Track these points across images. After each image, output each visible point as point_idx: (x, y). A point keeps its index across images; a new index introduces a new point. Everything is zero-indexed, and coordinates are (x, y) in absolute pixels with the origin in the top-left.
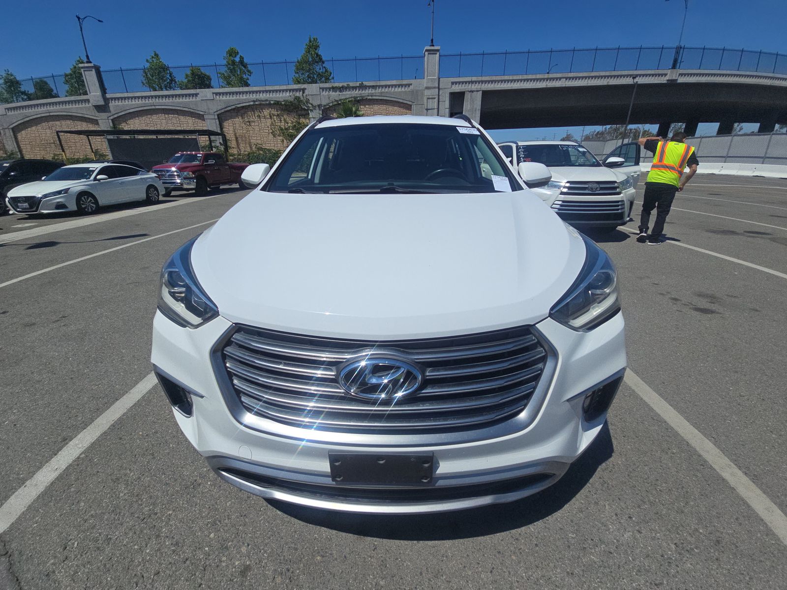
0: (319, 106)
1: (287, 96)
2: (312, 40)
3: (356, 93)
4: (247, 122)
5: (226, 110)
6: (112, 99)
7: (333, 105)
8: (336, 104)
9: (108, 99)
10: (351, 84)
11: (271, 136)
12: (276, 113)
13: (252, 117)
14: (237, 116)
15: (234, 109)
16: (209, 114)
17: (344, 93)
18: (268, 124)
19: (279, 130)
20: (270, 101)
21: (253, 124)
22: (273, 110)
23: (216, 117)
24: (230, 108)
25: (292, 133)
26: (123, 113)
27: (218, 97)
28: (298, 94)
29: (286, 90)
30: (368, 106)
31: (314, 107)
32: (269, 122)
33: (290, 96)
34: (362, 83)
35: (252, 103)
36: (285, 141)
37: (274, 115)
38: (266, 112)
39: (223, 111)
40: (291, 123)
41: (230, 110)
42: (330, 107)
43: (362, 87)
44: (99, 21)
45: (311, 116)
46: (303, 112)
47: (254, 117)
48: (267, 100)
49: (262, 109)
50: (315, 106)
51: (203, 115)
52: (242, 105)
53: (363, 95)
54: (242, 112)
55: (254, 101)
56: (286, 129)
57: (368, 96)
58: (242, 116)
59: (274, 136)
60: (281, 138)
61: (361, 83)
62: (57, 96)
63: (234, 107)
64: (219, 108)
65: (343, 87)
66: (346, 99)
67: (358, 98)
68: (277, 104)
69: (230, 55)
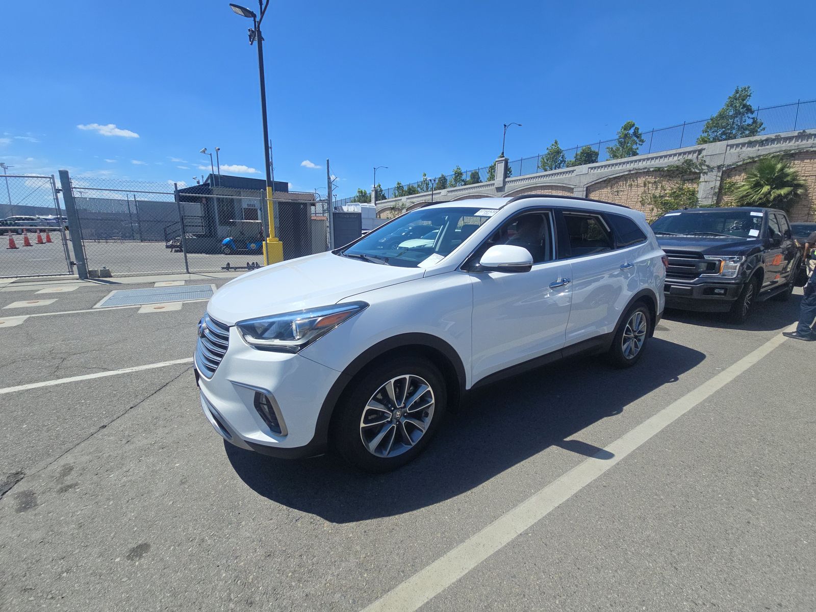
0: (719, 167)
1: (675, 161)
2: (740, 90)
3: (792, 145)
4: (615, 192)
5: (597, 182)
6: (508, 182)
7: (744, 164)
8: (750, 163)
9: (506, 182)
10: (783, 135)
11: (639, 204)
12: (653, 180)
13: (623, 186)
14: (606, 187)
15: (605, 181)
16: (579, 187)
17: (767, 147)
18: (640, 193)
19: (651, 199)
20: (649, 168)
21: (621, 193)
22: (650, 177)
23: (585, 189)
24: (601, 180)
25: (668, 200)
26: (512, 192)
27: (592, 171)
28: (690, 157)
29: (675, 155)
30: (808, 161)
31: (711, 169)
32: (641, 190)
33: (679, 160)
34: (804, 131)
35: (626, 173)
36: (655, 209)
37: (649, 183)
38: (641, 181)
39: (593, 183)
40: (670, 190)
41: (601, 182)
42: (738, 166)
43: (803, 136)
44: (519, 125)
45: (701, 180)
46: (692, 177)
47: (624, 187)
48: (646, 168)
49: (637, 178)
50: (713, 168)
51: (573, 189)
52: (614, 176)
53: (800, 147)
54: (613, 182)
55: (630, 171)
56: (661, 197)
57: (812, 147)
58: (611, 187)
59: (643, 205)
60: (651, 206)
61: (802, 131)
62: (481, 182)
63: (606, 178)
64: (591, 181)
65: (767, 140)
66: (770, 154)
67: (793, 152)
68: (658, 171)
69: (625, 129)
